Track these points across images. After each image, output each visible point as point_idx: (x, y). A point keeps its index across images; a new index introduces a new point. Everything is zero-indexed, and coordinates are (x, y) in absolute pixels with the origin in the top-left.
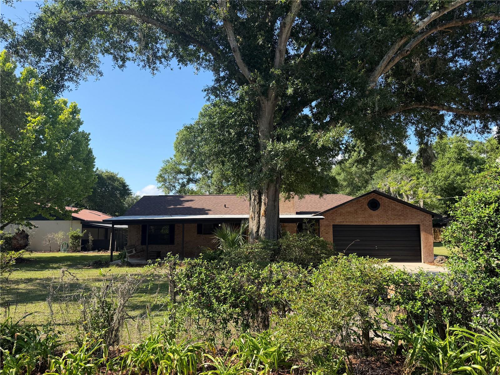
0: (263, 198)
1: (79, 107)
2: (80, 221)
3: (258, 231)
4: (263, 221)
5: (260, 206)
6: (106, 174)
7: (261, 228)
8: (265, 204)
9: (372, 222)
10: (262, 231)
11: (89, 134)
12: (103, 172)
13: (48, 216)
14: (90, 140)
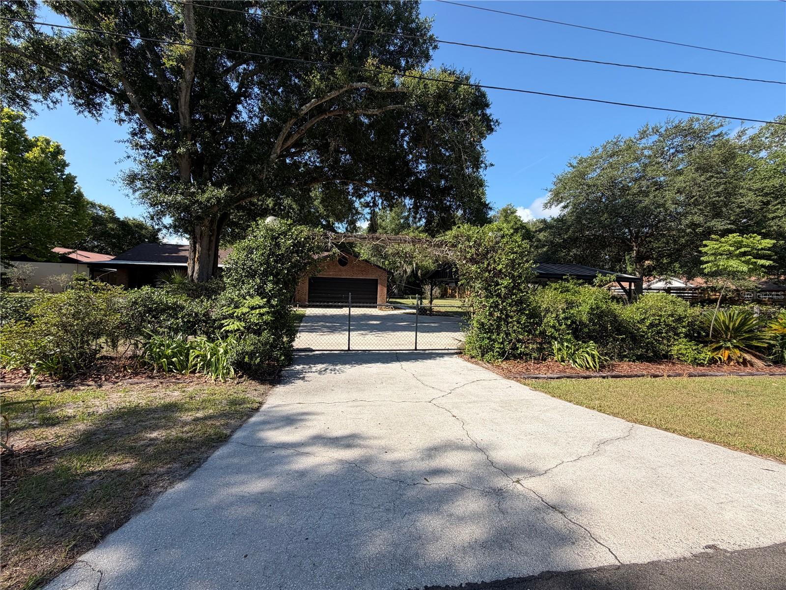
0: (197, 246)
1: (63, 148)
2: (87, 265)
3: (192, 275)
4: (197, 267)
5: (195, 254)
6: (133, 222)
7: (195, 273)
8: (199, 253)
9: (340, 275)
10: (195, 275)
11: (76, 177)
12: (129, 220)
13: (35, 257)
14: (76, 183)
